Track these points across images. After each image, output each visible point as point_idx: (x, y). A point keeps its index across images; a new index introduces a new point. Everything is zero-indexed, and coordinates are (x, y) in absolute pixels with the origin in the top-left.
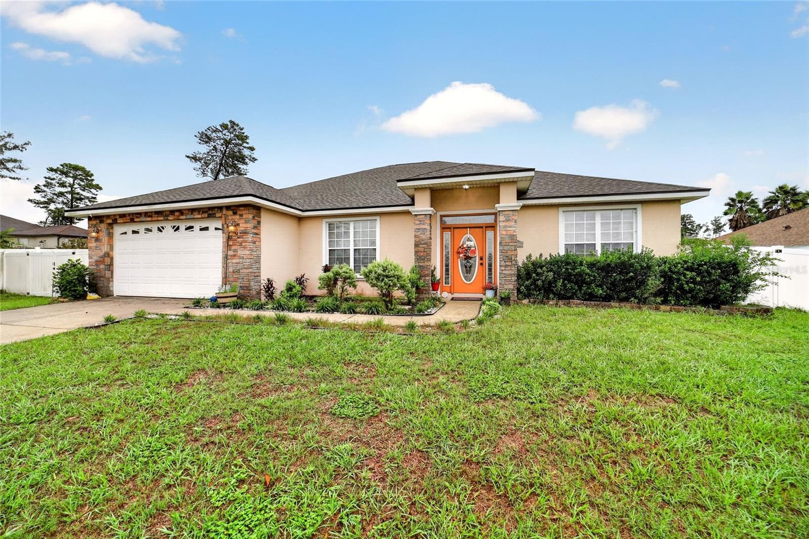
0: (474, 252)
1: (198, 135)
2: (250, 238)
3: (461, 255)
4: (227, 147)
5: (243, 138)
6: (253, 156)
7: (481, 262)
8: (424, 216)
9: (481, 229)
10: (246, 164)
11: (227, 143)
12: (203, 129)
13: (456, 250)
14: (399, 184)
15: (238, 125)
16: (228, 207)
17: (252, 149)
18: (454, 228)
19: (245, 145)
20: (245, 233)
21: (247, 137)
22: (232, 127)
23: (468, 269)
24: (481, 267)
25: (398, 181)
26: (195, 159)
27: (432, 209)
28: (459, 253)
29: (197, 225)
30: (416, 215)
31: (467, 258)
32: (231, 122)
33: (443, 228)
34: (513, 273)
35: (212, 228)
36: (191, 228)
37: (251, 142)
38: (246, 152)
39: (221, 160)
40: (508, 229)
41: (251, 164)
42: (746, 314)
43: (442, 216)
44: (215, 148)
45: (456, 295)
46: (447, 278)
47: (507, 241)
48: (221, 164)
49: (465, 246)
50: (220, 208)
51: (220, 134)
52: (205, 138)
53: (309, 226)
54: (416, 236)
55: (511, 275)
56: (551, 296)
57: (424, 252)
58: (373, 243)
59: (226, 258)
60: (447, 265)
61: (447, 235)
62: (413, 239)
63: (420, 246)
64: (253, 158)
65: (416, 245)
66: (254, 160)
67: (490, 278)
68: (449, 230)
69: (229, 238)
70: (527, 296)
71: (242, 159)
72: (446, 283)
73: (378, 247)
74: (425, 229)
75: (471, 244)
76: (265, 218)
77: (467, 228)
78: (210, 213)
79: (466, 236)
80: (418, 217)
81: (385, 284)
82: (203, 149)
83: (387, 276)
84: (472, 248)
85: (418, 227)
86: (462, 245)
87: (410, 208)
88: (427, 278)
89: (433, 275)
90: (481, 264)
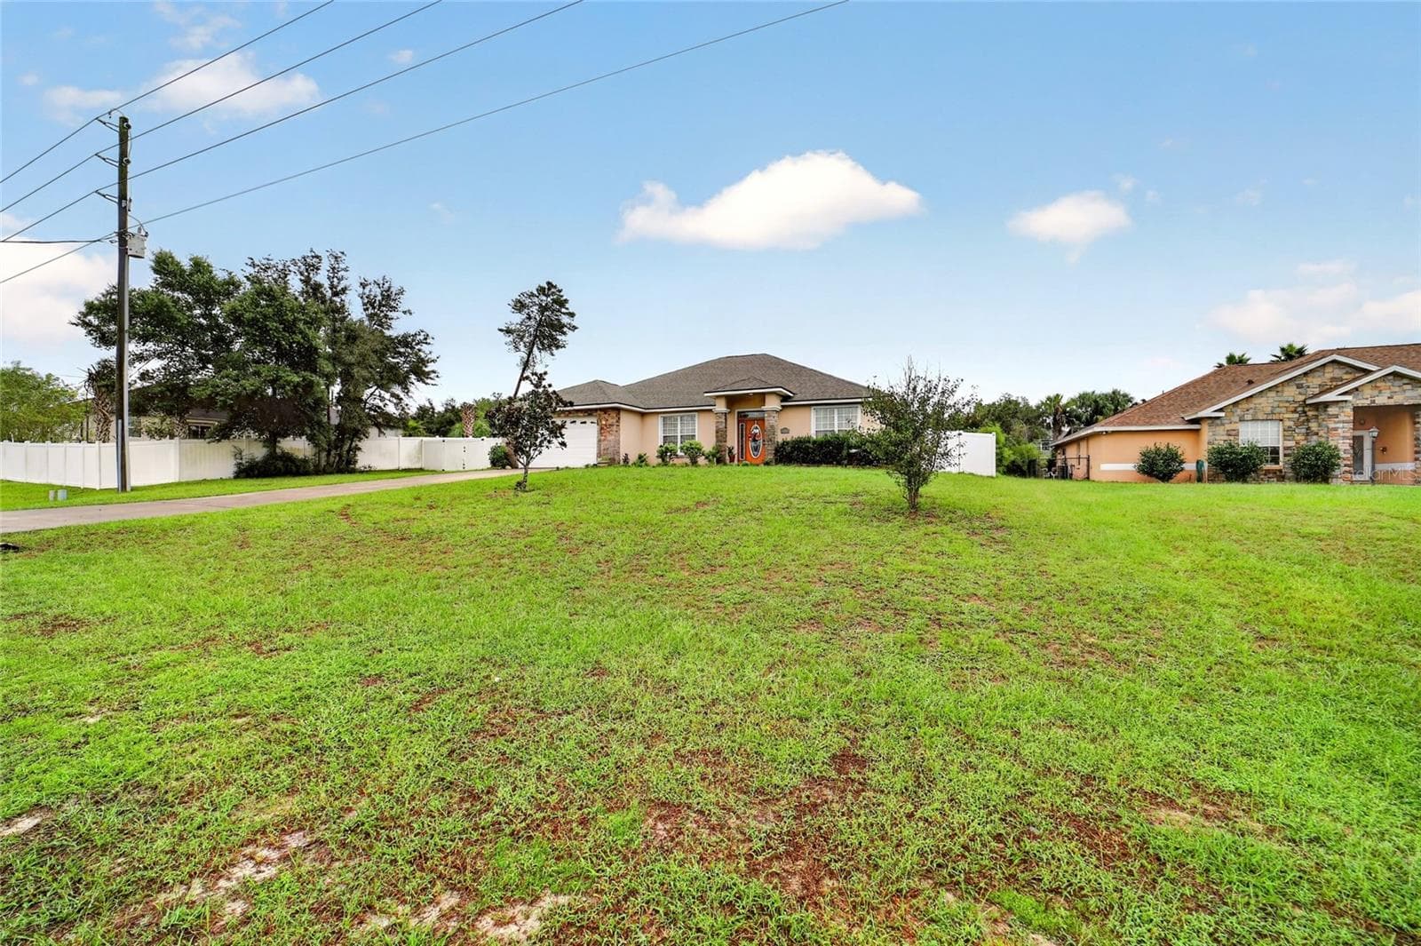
0: (759, 437)
1: (511, 303)
2: (615, 428)
3: (751, 439)
4: (542, 314)
5: (562, 303)
6: (574, 323)
7: (764, 443)
8: (721, 413)
10: (564, 333)
11: (543, 309)
12: (516, 296)
13: (747, 435)
15: (555, 287)
16: (601, 409)
17: (572, 315)
18: (747, 420)
19: (563, 310)
20: (611, 425)
21: (566, 301)
22: (549, 289)
23: (756, 448)
24: (764, 446)
25: (705, 393)
26: (508, 331)
27: (728, 409)
28: (749, 437)
29: (579, 421)
30: (716, 413)
31: (755, 441)
32: (549, 283)
33: (739, 420)
34: (773, 448)
35: (588, 422)
36: (574, 422)
37: (571, 307)
38: (565, 320)
39: (536, 330)
40: (770, 421)
41: (570, 333)
43: (738, 412)
44: (529, 318)
47: (769, 429)
48: (536, 336)
49: (753, 432)
50: (596, 410)
51: (536, 300)
52: (520, 306)
53: (650, 421)
55: (772, 450)
57: (724, 437)
58: (693, 431)
59: (599, 441)
61: (743, 425)
62: (715, 428)
63: (719, 432)
64: (574, 326)
65: (717, 432)
66: (575, 328)
68: (743, 421)
69: (602, 429)
71: (560, 328)
73: (697, 434)
74: (722, 421)
75: (757, 431)
76: (623, 416)
77: (755, 420)
78: (589, 413)
79: (754, 425)
82: (518, 318)
84: (758, 434)
85: (718, 420)
86: (751, 432)
87: (713, 409)
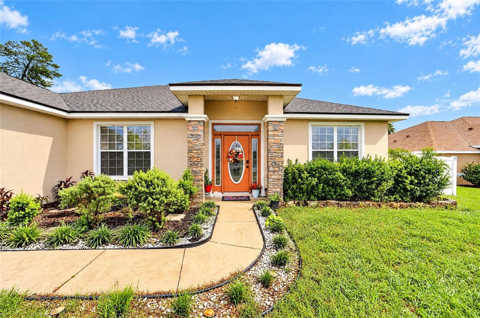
0: (242, 157)
3: (231, 159)
4: (30, 61)
5: (47, 57)
6: (58, 72)
7: (248, 165)
8: (197, 123)
9: (247, 137)
10: (51, 78)
13: (225, 155)
14: (173, 88)
15: (41, 45)
17: (56, 66)
18: (224, 135)
19: (49, 62)
21: (51, 56)
22: (35, 46)
23: (236, 172)
24: (248, 169)
25: (171, 85)
27: (206, 116)
28: (229, 157)
30: (189, 121)
31: (236, 162)
32: (34, 41)
33: (214, 135)
34: (280, 177)
38: (51, 69)
39: (24, 72)
40: (276, 138)
41: (55, 78)
42: (446, 208)
43: (213, 124)
44: (17, 61)
45: (226, 194)
46: (218, 180)
47: (275, 149)
49: (234, 151)
53: (79, 130)
54: (189, 142)
55: (279, 179)
56: (312, 197)
57: (198, 157)
58: (148, 146)
60: (218, 168)
61: (218, 141)
62: (187, 145)
63: (193, 151)
64: (58, 74)
65: (190, 151)
67: (255, 179)
68: (220, 136)
70: (293, 198)
71: (46, 73)
72: (217, 184)
73: (152, 151)
74: (198, 135)
75: (240, 149)
77: (236, 135)
79: (235, 142)
80: (192, 123)
81: (149, 204)
83: (151, 194)
84: (240, 153)
85: (191, 133)
86: (232, 151)
87: (184, 115)
88: (201, 183)
89: (206, 177)
90: (247, 167)
